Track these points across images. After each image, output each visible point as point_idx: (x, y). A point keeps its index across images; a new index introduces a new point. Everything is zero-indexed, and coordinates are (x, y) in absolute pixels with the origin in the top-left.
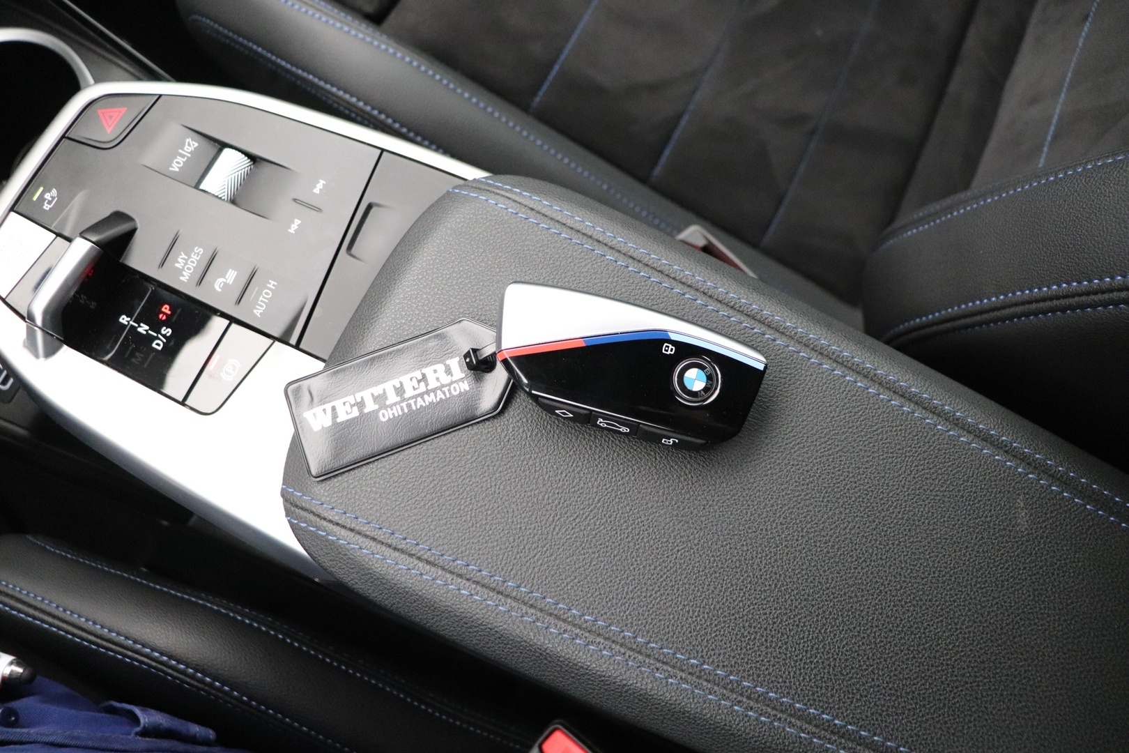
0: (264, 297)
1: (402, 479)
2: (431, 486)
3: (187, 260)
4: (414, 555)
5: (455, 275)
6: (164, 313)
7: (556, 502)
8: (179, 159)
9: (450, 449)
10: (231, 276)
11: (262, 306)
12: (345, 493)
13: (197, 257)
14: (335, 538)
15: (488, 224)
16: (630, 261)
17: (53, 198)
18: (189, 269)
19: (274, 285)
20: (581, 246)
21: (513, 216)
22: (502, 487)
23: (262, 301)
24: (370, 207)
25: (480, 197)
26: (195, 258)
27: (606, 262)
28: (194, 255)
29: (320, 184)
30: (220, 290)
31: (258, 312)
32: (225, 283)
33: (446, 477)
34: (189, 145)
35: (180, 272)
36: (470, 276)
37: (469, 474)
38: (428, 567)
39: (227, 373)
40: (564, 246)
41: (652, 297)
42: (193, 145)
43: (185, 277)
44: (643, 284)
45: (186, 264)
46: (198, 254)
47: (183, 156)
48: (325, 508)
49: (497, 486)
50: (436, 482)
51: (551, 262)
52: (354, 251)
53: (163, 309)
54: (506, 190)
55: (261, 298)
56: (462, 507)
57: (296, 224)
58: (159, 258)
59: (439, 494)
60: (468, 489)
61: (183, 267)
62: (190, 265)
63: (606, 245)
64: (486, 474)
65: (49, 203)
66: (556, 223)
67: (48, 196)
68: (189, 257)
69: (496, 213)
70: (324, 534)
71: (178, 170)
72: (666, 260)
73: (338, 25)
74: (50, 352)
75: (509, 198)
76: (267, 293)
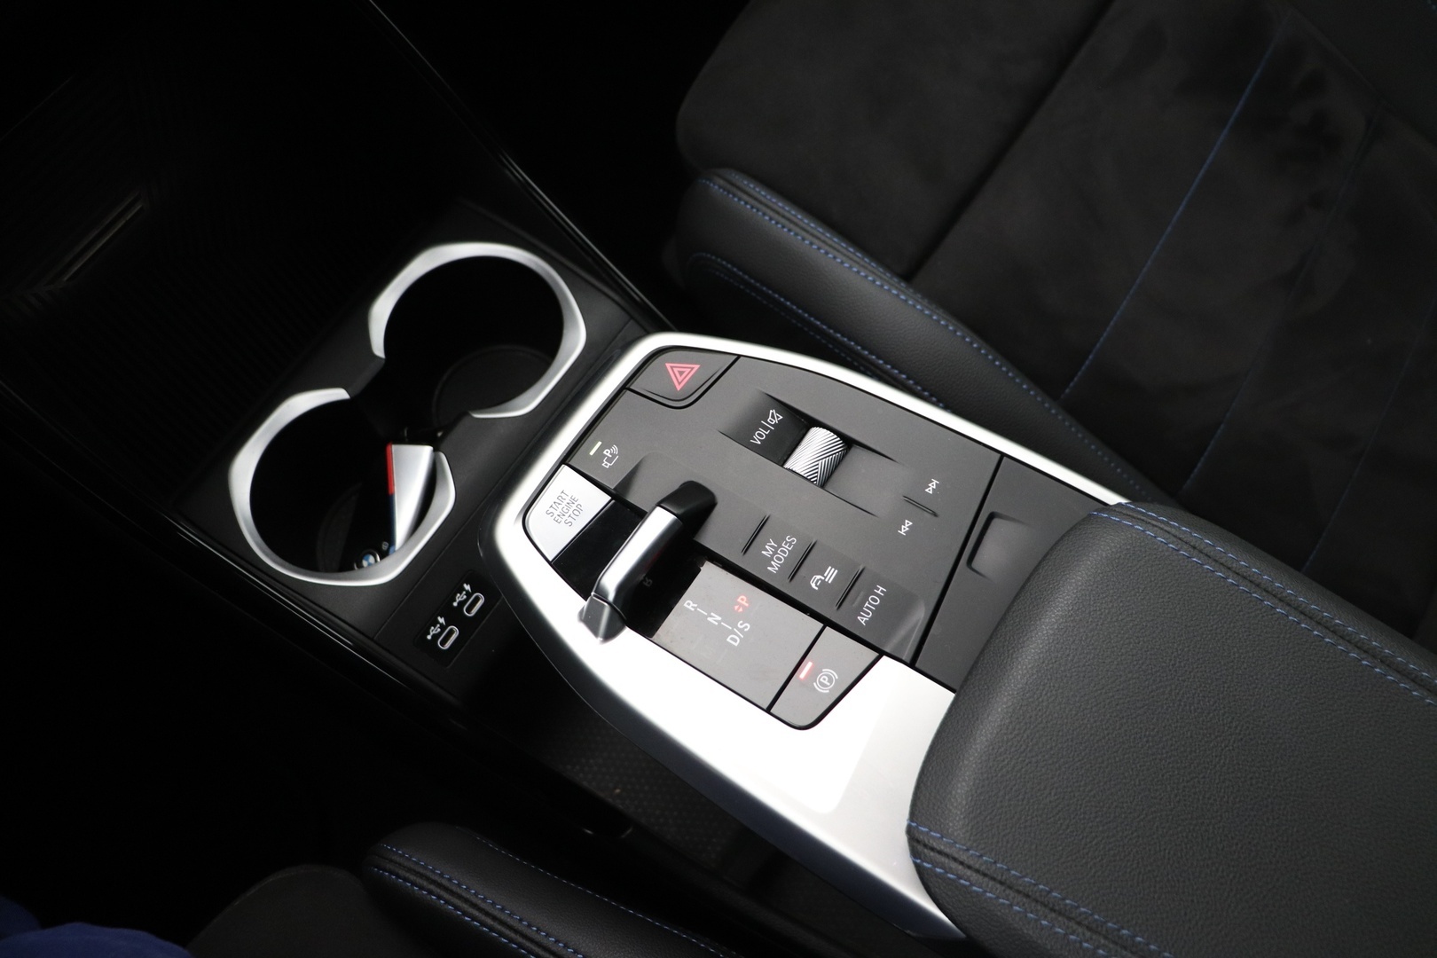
0: (870, 603)
1: (1061, 832)
2: (1094, 843)
3: (776, 549)
4: (1073, 919)
5: (1114, 610)
6: (741, 605)
7: (1231, 876)
8: (762, 431)
9: (1115, 804)
10: (831, 574)
11: (868, 614)
12: (995, 840)
13: (789, 546)
14: (981, 890)
15: (1147, 558)
16: (1302, 617)
17: (614, 455)
18: (779, 559)
19: (882, 591)
20: (1249, 595)
21: (1175, 553)
22: (1172, 853)
23: (867, 608)
24: (992, 517)
25: (1137, 527)
26: (786, 548)
27: (1277, 616)
28: (786, 544)
29: (933, 485)
30: (817, 588)
31: (863, 620)
32: (823, 581)
33: (1111, 834)
34: (773, 417)
35: (768, 561)
36: (1132, 614)
37: (1135, 834)
38: (1089, 933)
39: (821, 683)
40: (1232, 592)
41: (1328, 660)
42: (778, 417)
43: (774, 567)
44: (1317, 643)
45: (775, 553)
46: (790, 543)
47: (766, 428)
48: (972, 855)
49: (1167, 851)
50: (1100, 839)
51: (1218, 608)
52: (975, 564)
53: (739, 600)
54: (1162, 522)
55: (867, 604)
56: (1129, 870)
57: (907, 525)
58: (743, 542)
59: (1102, 852)
60: (1134, 850)
61: (772, 556)
62: (783, 556)
63: (1275, 596)
64: (1155, 836)
65: (609, 460)
66: (1221, 566)
67: (607, 452)
68: (780, 546)
69: (1156, 546)
70: (967, 883)
71: (759, 443)
72: (1339, 619)
73: (895, 292)
74: (610, 634)
75: (1169, 533)
76: (873, 599)
